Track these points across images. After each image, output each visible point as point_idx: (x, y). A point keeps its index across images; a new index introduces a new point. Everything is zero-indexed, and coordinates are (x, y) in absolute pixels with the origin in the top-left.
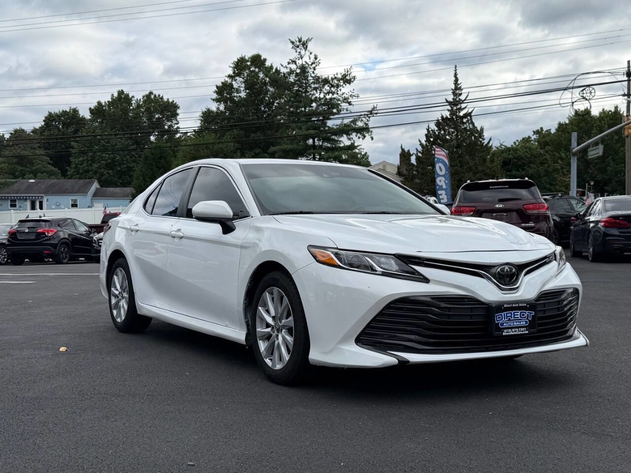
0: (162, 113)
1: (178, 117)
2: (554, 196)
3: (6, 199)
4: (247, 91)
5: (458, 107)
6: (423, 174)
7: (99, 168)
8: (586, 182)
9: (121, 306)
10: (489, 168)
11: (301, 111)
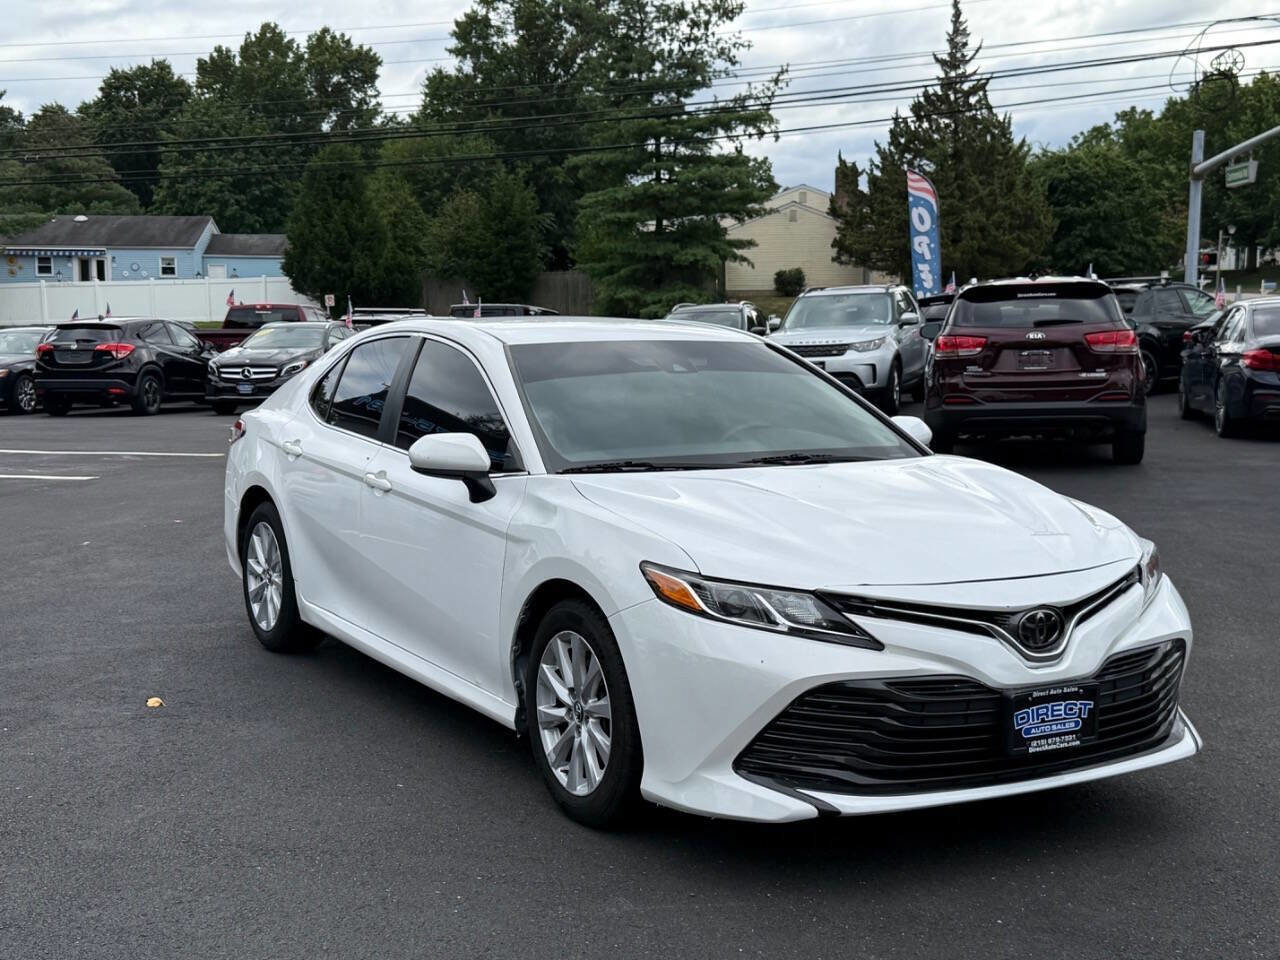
0: (345, 72)
1: (378, 83)
2: (1151, 284)
3: (28, 256)
4: (521, 32)
5: (960, 71)
6: (882, 214)
7: (221, 191)
8: (1221, 228)
9: (268, 599)
10: (1020, 200)
11: (633, 80)
